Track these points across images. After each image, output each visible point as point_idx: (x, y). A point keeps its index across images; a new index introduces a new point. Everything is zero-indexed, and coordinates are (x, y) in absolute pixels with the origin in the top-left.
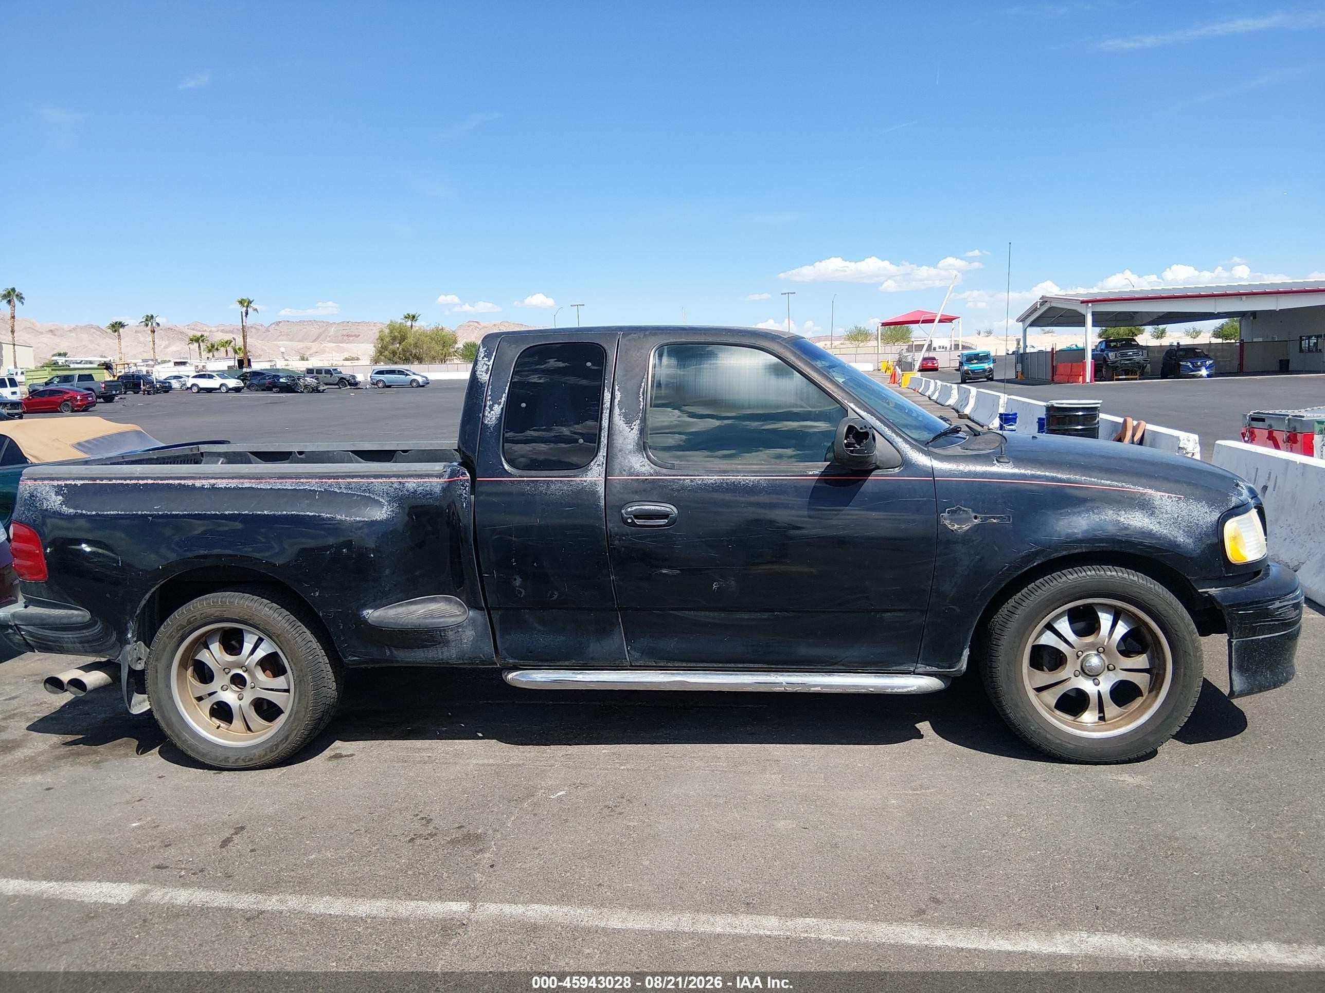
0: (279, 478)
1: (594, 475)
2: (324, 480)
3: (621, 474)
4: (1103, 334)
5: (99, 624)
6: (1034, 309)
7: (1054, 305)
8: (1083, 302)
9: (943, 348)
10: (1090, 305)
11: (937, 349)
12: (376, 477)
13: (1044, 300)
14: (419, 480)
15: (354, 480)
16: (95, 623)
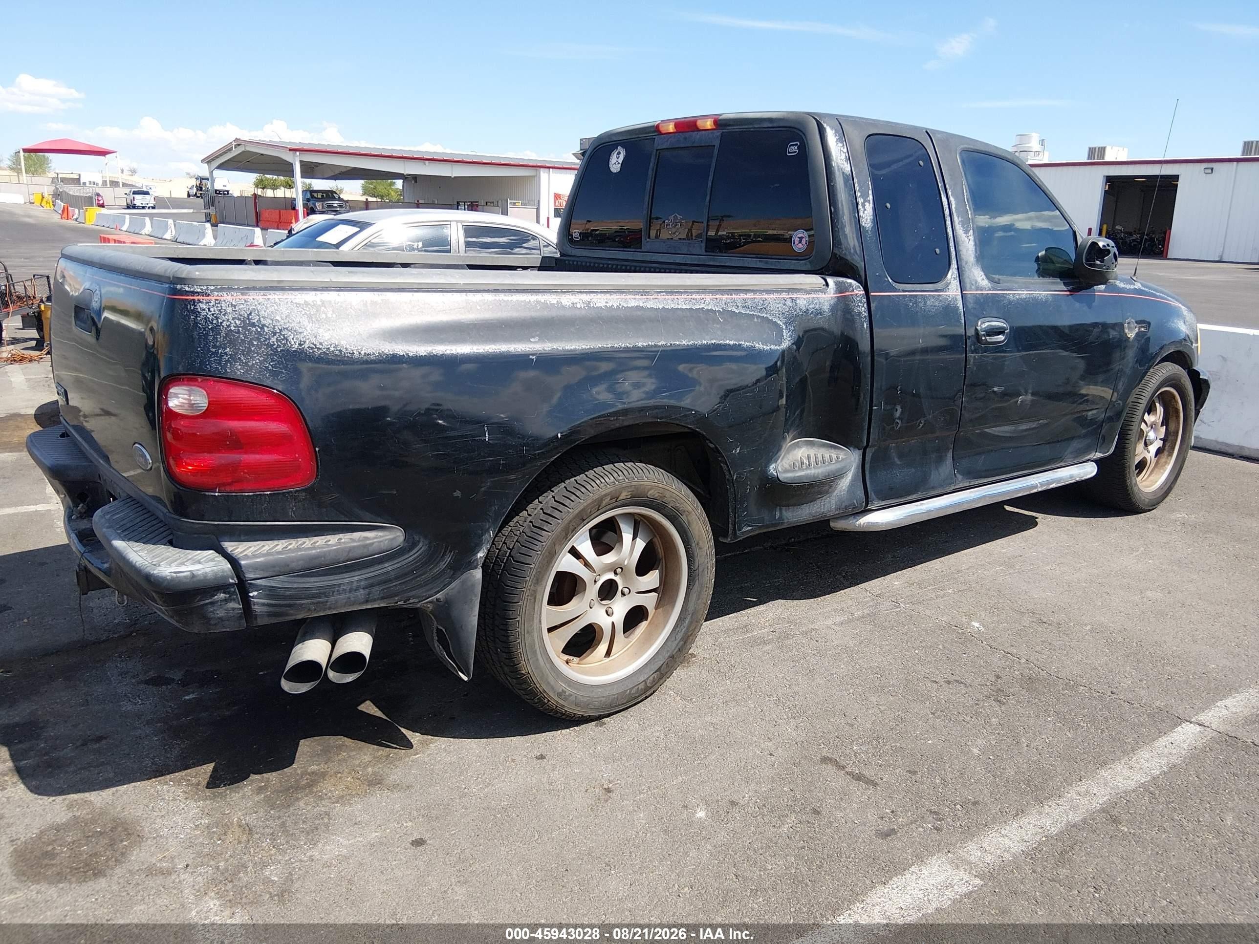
0: (667, 293)
1: (951, 290)
2: (717, 296)
3: (971, 289)
4: (260, 183)
5: (421, 545)
6: (227, 149)
7: (248, 149)
8: (291, 150)
9: (94, 184)
10: (298, 153)
11: (88, 184)
12: (768, 291)
13: (238, 143)
14: (808, 296)
15: (747, 296)
16: (414, 545)
